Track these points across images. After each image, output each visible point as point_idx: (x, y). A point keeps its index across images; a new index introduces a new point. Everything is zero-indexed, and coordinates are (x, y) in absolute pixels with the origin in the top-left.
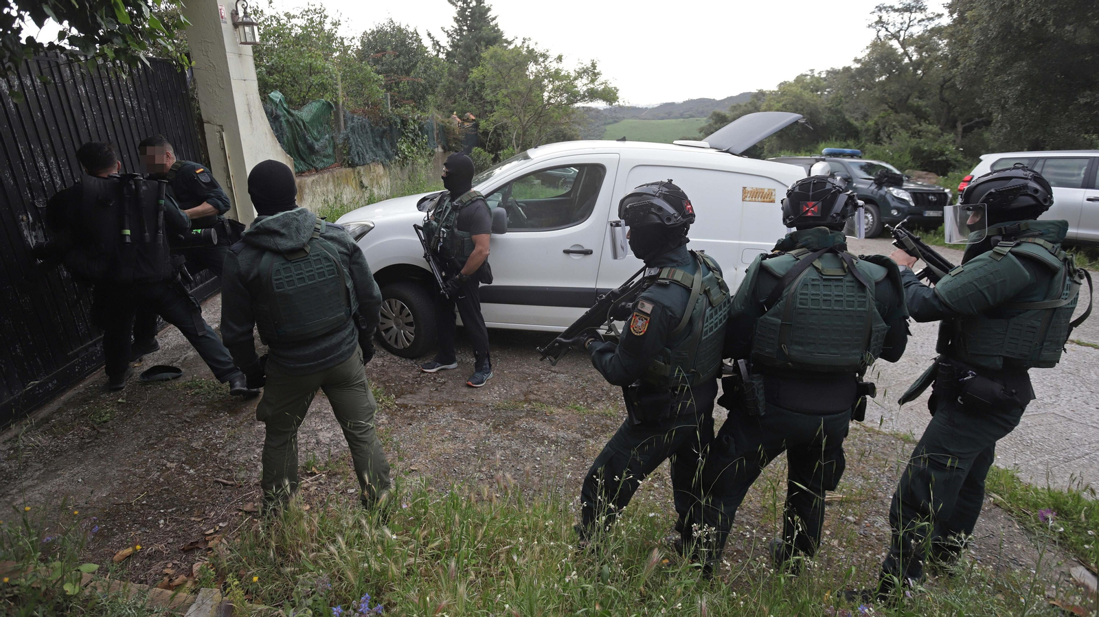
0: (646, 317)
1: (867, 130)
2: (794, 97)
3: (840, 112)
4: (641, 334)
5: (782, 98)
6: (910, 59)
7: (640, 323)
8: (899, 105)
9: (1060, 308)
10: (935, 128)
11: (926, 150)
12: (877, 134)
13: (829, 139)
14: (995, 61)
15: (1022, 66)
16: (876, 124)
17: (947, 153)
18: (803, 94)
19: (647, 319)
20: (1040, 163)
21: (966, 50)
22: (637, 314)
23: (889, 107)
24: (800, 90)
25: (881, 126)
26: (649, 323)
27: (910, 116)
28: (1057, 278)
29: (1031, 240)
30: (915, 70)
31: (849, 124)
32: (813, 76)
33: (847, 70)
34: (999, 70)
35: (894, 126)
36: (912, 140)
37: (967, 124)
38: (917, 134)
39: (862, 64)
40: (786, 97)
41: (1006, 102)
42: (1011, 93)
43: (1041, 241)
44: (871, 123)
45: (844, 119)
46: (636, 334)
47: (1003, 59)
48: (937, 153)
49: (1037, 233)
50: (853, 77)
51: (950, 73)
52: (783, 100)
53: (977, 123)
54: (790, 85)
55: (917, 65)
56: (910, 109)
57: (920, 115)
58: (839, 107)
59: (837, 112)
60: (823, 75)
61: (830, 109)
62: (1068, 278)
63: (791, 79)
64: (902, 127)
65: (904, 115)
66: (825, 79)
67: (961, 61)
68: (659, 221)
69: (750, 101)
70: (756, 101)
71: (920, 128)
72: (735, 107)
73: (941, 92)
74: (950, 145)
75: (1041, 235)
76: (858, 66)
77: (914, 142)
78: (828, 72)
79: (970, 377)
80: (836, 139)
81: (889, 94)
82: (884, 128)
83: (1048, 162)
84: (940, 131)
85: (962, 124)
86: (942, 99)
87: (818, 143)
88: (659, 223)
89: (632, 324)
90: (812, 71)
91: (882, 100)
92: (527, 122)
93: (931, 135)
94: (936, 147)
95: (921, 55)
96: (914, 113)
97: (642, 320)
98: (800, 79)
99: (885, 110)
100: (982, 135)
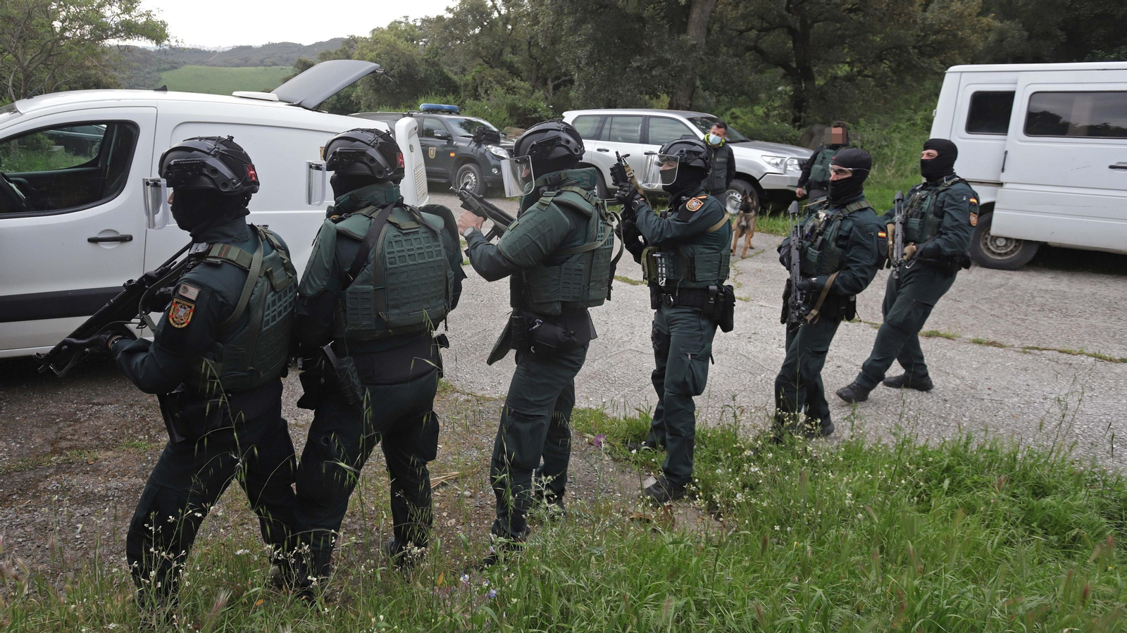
0: (190, 304)
1: (466, 85)
2: (388, 45)
3: (437, 65)
4: (183, 326)
5: (375, 47)
6: (499, 12)
7: (182, 312)
8: (494, 59)
9: (598, 249)
10: (527, 85)
11: (520, 108)
12: (476, 90)
13: (428, 93)
14: (568, 21)
15: (588, 28)
16: (474, 78)
17: (539, 110)
18: (397, 42)
19: (190, 307)
20: (609, 119)
21: (544, 8)
22: (178, 300)
23: (484, 61)
24: (393, 38)
25: (478, 81)
26: (195, 311)
27: (504, 72)
28: (591, 222)
29: (569, 188)
30: (505, 24)
31: (447, 78)
32: (407, 24)
33: (440, 18)
34: (574, 30)
35: (491, 82)
36: (508, 95)
37: (556, 82)
38: (511, 90)
39: (454, 14)
40: (379, 45)
41: (580, 62)
42: (582, 53)
43: (577, 189)
44: (469, 78)
45: (442, 72)
46: (176, 326)
47: (573, 20)
48: (530, 110)
49: (574, 181)
50: (446, 27)
51: (533, 30)
52: (376, 49)
53: (564, 81)
54: (383, 31)
55: (506, 19)
56: (503, 64)
57: (514, 72)
58: (436, 59)
59: (434, 64)
60: (418, 24)
61: (426, 61)
62: (600, 221)
63: (385, 26)
64: (498, 82)
65: (498, 70)
66: (420, 28)
67: (540, 19)
68: (212, 186)
69: (340, 48)
70: (347, 48)
71: (513, 84)
72: (324, 54)
73: (529, 48)
74: (540, 101)
75: (577, 184)
76: (451, 16)
77: (510, 98)
78: (423, 21)
79: (537, 325)
80: (436, 94)
81: (483, 48)
82: (481, 84)
83: (616, 119)
84: (531, 88)
85: (552, 82)
86: (531, 56)
87: (418, 98)
88: (212, 189)
89: (171, 314)
90: (406, 17)
91: (477, 54)
92: (30, 63)
93: (524, 92)
94: (529, 104)
95: (509, 10)
96: (508, 68)
97: (185, 308)
98: (394, 26)
99: (480, 65)
100: (568, 94)
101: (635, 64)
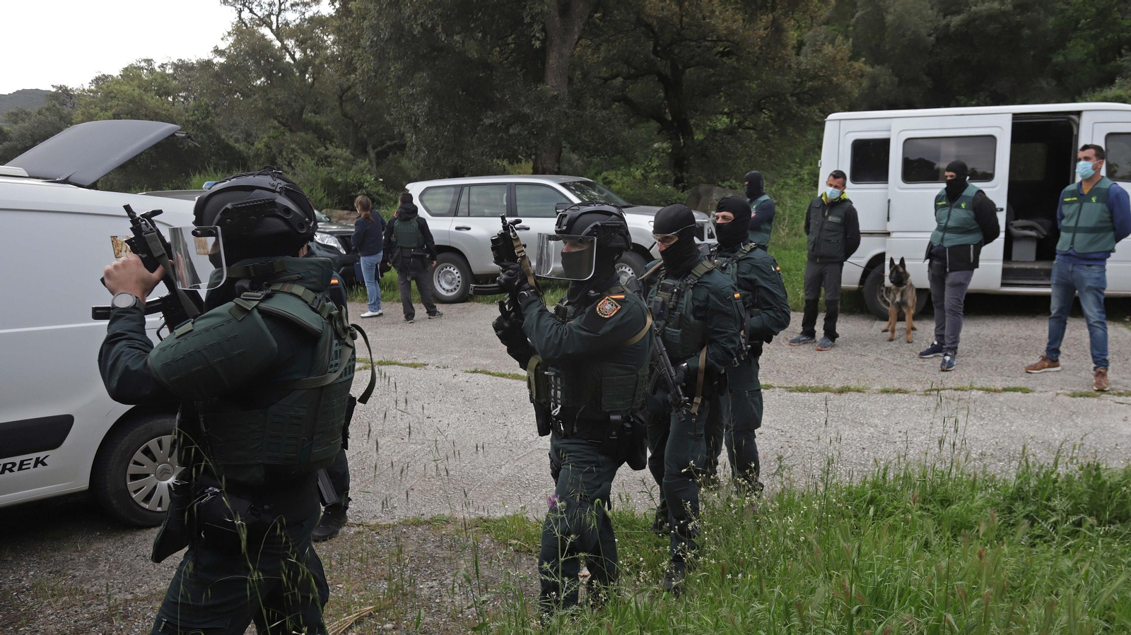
1: (257, 156)
2: (130, 101)
3: (211, 129)
5: (109, 104)
6: (293, 57)
8: (293, 122)
9: (330, 385)
10: (346, 153)
11: (340, 183)
12: (273, 161)
13: (205, 169)
14: (395, 68)
15: (423, 77)
16: (267, 146)
17: (366, 184)
18: (145, 97)
20: (466, 190)
21: (360, 51)
23: (279, 122)
24: (137, 91)
25: (274, 150)
27: (310, 136)
29: (287, 287)
30: (303, 73)
31: (228, 147)
32: (152, 71)
33: (208, 64)
34: (402, 81)
35: (293, 150)
36: (321, 168)
37: (379, 149)
38: (325, 160)
39: (228, 58)
40: (115, 102)
41: (416, 120)
42: (420, 109)
43: (300, 290)
44: (259, 145)
45: (219, 138)
47: (402, 66)
48: (354, 185)
49: (295, 277)
50: (217, 76)
51: (348, 80)
52: (111, 107)
53: (390, 147)
54: (117, 82)
55: (303, 65)
56: (307, 126)
57: (324, 137)
58: (208, 121)
59: (205, 128)
60: (170, 71)
61: (194, 123)
62: (336, 342)
64: (304, 151)
65: (303, 134)
66: (173, 77)
67: (358, 65)
69: (46, 106)
70: (58, 106)
71: (327, 153)
72: (16, 115)
73: (341, 104)
74: (366, 173)
75: (300, 280)
76: (222, 60)
77: (324, 171)
78: (176, 67)
80: (215, 170)
81: (276, 105)
82: (280, 153)
83: (473, 190)
84: (352, 157)
85: (374, 148)
86: (345, 115)
87: (188, 175)
90: (149, 61)
91: (269, 114)
93: (342, 162)
94: (351, 177)
95: (305, 53)
96: (314, 132)
98: (131, 73)
99: (274, 128)
100: (399, 162)
101: (487, 122)
